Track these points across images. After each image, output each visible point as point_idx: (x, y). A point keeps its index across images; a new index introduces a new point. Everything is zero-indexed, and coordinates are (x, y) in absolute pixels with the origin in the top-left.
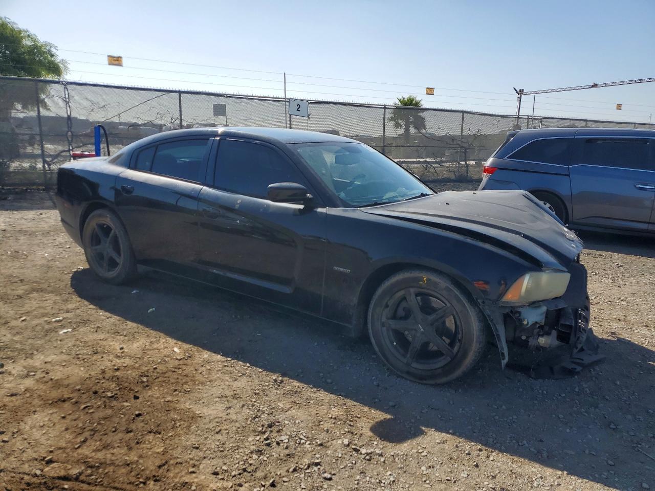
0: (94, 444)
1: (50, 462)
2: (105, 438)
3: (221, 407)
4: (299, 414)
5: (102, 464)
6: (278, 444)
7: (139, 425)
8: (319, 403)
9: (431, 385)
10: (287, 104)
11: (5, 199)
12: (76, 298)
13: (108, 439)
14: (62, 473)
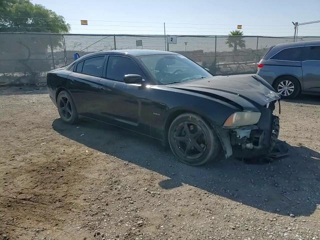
0: (40, 187)
1: (21, 193)
2: (45, 185)
3: (97, 174)
4: (130, 177)
5: (41, 195)
6: (116, 189)
7: (61, 180)
8: (141, 173)
9: (195, 166)
10: (166, 38)
11: (38, 89)
12: (52, 130)
13: (46, 186)
14: (24, 197)
